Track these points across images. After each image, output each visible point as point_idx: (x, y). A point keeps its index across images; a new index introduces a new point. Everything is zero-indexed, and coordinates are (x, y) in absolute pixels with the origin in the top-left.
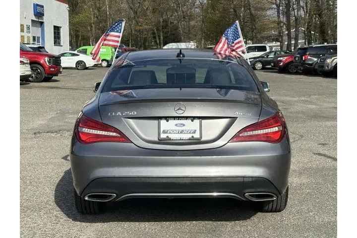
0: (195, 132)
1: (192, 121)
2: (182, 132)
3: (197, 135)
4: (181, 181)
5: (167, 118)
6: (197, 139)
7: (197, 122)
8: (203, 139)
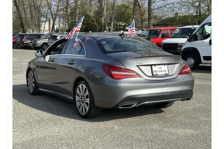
0: (166, 71)
1: (164, 66)
2: (161, 71)
3: (167, 73)
4: (166, 94)
5: (155, 65)
6: (168, 74)
7: (166, 66)
8: (170, 74)
